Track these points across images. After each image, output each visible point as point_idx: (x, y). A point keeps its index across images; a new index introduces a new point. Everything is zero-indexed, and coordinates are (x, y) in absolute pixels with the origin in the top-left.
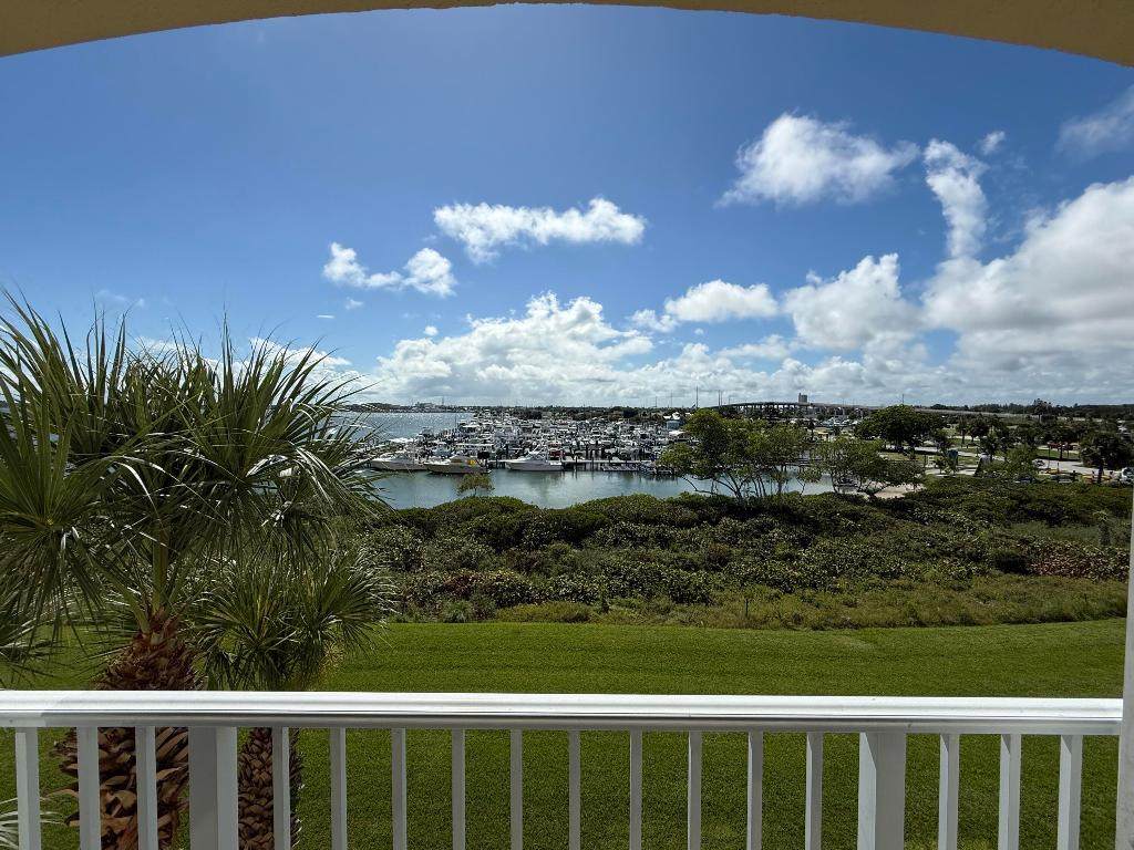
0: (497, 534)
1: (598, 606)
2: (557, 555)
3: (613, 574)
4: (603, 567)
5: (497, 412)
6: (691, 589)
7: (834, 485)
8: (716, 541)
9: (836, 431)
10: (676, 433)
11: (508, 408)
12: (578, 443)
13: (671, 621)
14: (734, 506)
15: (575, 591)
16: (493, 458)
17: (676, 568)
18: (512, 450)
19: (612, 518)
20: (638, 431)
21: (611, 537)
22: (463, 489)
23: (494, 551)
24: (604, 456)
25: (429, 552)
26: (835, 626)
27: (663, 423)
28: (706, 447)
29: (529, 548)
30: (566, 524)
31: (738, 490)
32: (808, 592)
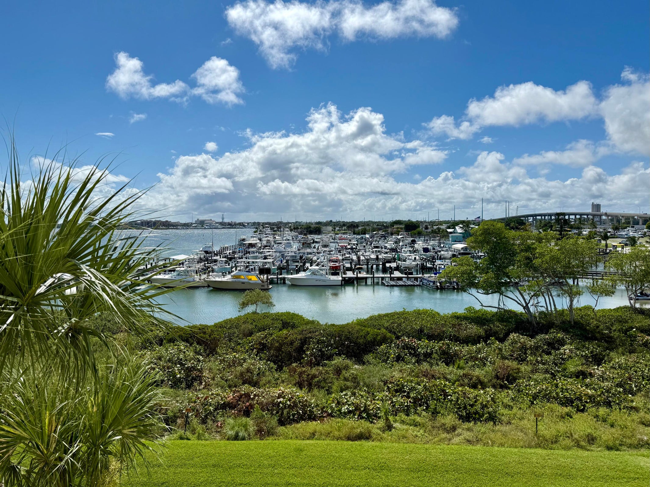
0: (279, 349)
1: (381, 423)
2: (338, 371)
3: (397, 391)
4: (385, 383)
5: (277, 227)
6: (478, 407)
7: (631, 299)
8: (504, 358)
9: (633, 241)
10: (459, 246)
11: (289, 223)
12: (359, 258)
13: (456, 440)
14: (523, 322)
15: (357, 408)
16: (274, 274)
17: (462, 385)
18: (293, 266)
19: (395, 333)
20: (420, 245)
21: (393, 352)
22: (244, 305)
23: (275, 367)
24: (385, 270)
25: (210, 369)
26: (630, 446)
27: (446, 235)
28: (492, 261)
29: (311, 364)
30: (348, 339)
31: (527, 304)
32: (603, 411)
